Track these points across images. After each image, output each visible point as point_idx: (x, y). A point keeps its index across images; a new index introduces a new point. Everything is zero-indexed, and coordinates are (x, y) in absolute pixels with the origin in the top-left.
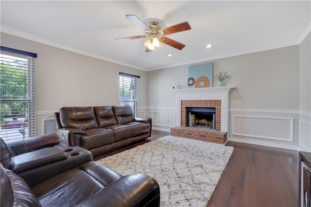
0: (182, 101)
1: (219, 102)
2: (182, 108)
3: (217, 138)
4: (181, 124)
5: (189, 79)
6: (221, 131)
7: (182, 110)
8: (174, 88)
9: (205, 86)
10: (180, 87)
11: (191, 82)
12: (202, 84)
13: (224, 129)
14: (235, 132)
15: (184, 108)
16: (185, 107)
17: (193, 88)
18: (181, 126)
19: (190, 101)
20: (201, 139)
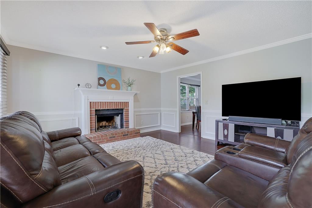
0: (90, 102)
1: (127, 104)
2: (91, 111)
3: (136, 133)
4: (91, 130)
5: (100, 79)
6: (130, 128)
7: (91, 113)
8: (79, 85)
9: (116, 89)
10: (88, 86)
11: (102, 82)
12: (113, 86)
13: (131, 126)
14: (136, 127)
15: (93, 111)
16: (95, 109)
17: (104, 89)
18: (91, 132)
19: (101, 102)
20: (124, 139)
